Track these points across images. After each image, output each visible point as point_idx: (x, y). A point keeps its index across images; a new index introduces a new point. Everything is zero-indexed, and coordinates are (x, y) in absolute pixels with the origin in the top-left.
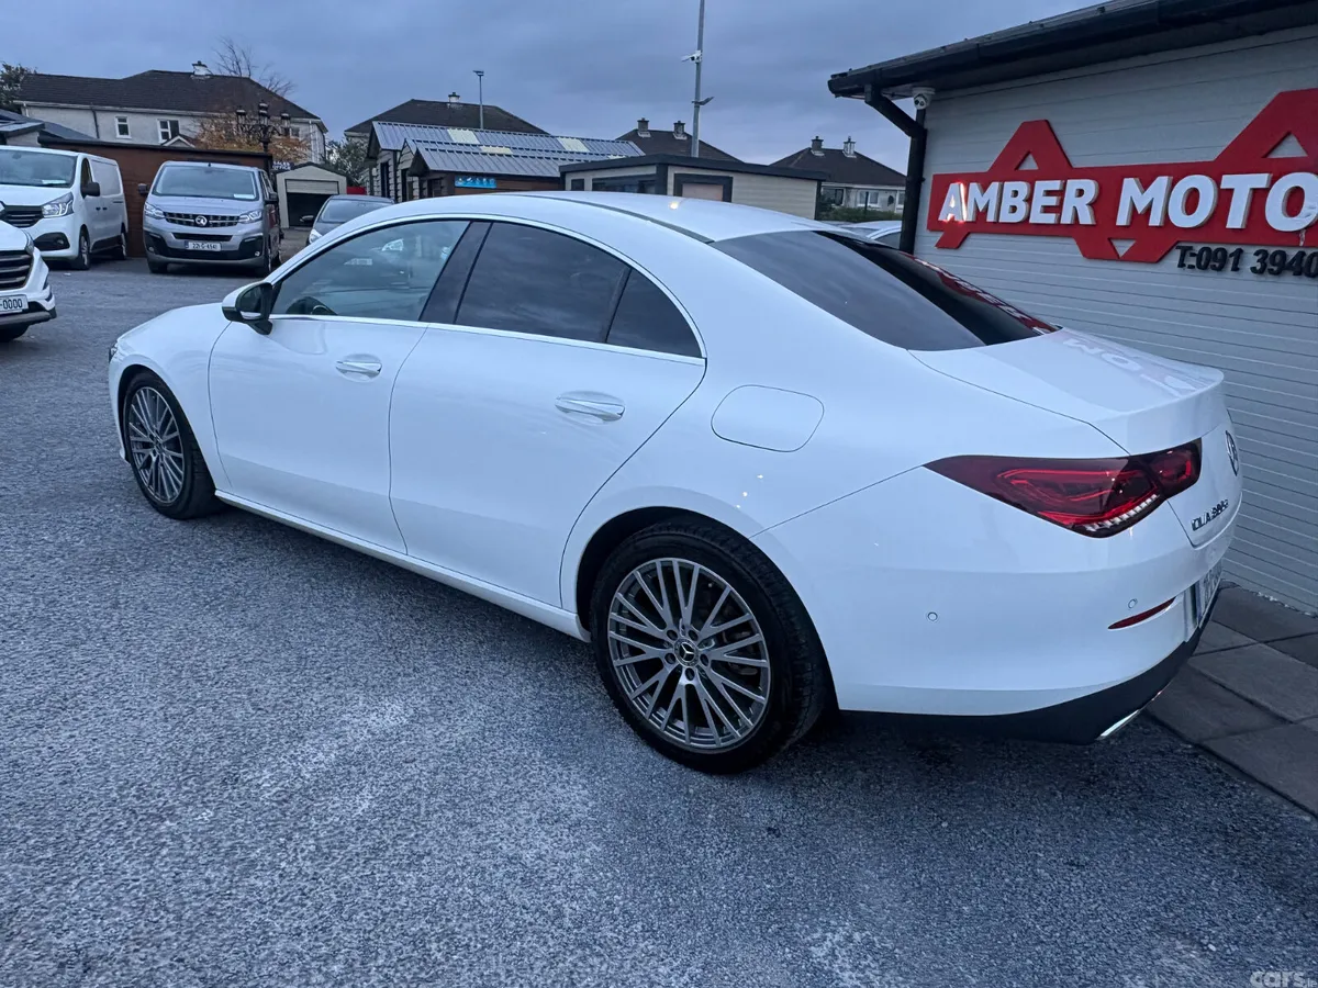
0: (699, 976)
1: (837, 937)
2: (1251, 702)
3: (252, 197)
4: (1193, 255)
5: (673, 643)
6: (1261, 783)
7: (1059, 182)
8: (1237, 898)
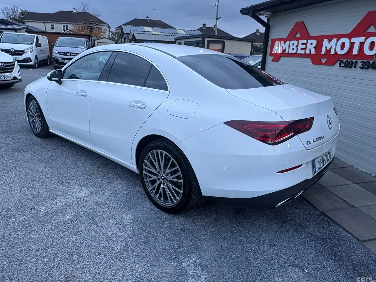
0: (147, 269)
1: (192, 261)
2: (345, 201)
3: (83, 47)
4: (343, 63)
5: (159, 175)
6: (338, 225)
7: (306, 40)
8: (320, 258)
